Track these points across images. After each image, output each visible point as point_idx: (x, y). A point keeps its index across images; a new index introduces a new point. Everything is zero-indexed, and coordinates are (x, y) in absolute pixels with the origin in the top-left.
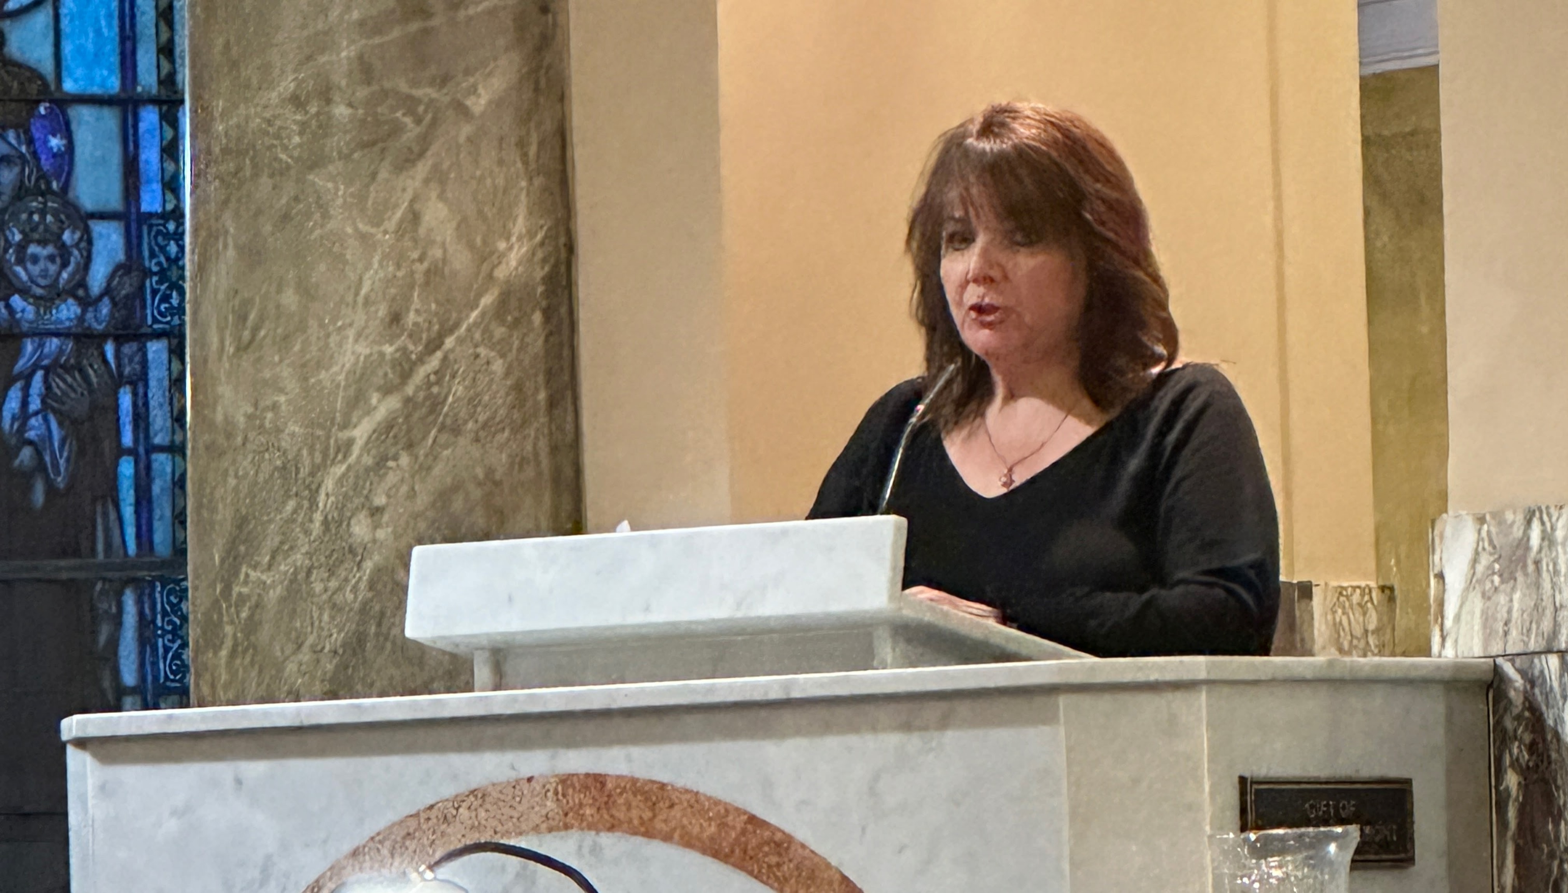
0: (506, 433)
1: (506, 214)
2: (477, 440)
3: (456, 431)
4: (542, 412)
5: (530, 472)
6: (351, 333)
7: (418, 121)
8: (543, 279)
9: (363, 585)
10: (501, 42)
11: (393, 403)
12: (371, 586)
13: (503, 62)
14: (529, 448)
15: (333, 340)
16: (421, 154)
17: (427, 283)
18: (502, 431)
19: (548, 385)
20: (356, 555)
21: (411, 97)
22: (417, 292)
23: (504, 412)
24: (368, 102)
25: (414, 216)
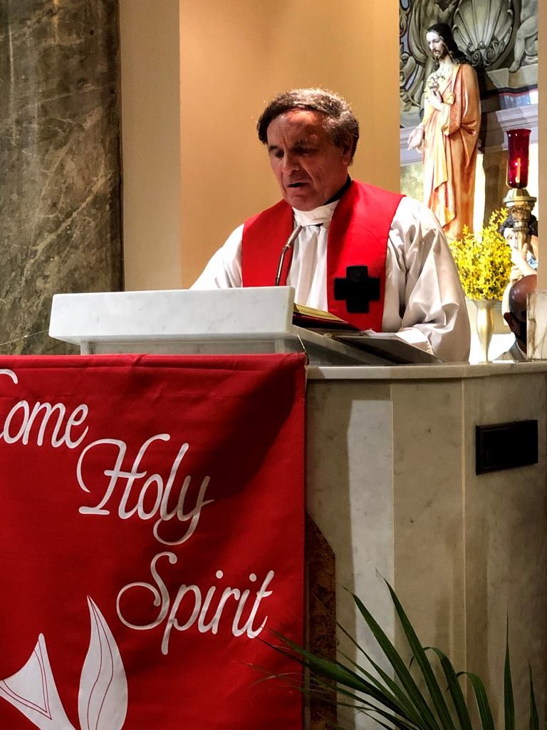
0: (95, 249)
1: (97, 166)
3: (76, 248)
4: (109, 242)
5: (104, 263)
8: (110, 192)
9: (40, 304)
10: (96, 103)
11: (53, 236)
13: (96, 111)
14: (104, 256)
15: (30, 213)
16: (65, 144)
17: (66, 192)
18: (94, 248)
19: (111, 232)
20: (37, 293)
21: (61, 122)
22: (62, 195)
23: (93, 242)
24: (45, 123)
25: (62, 166)
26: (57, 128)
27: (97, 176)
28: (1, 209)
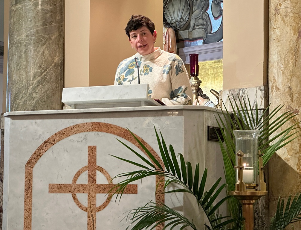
1: (56, 53)
2: (51, 83)
3: (48, 82)
4: (59, 80)
6: (34, 68)
7: (44, 40)
8: (60, 63)
9: (34, 102)
10: (56, 30)
11: (40, 78)
12: (35, 103)
13: (56, 33)
15: (31, 69)
16: (45, 44)
17: (45, 62)
18: (54, 83)
20: (33, 99)
21: (44, 36)
22: (43, 63)
24: (37, 37)
25: (44, 52)
26: (42, 39)
27: (56, 57)
28: (19, 68)
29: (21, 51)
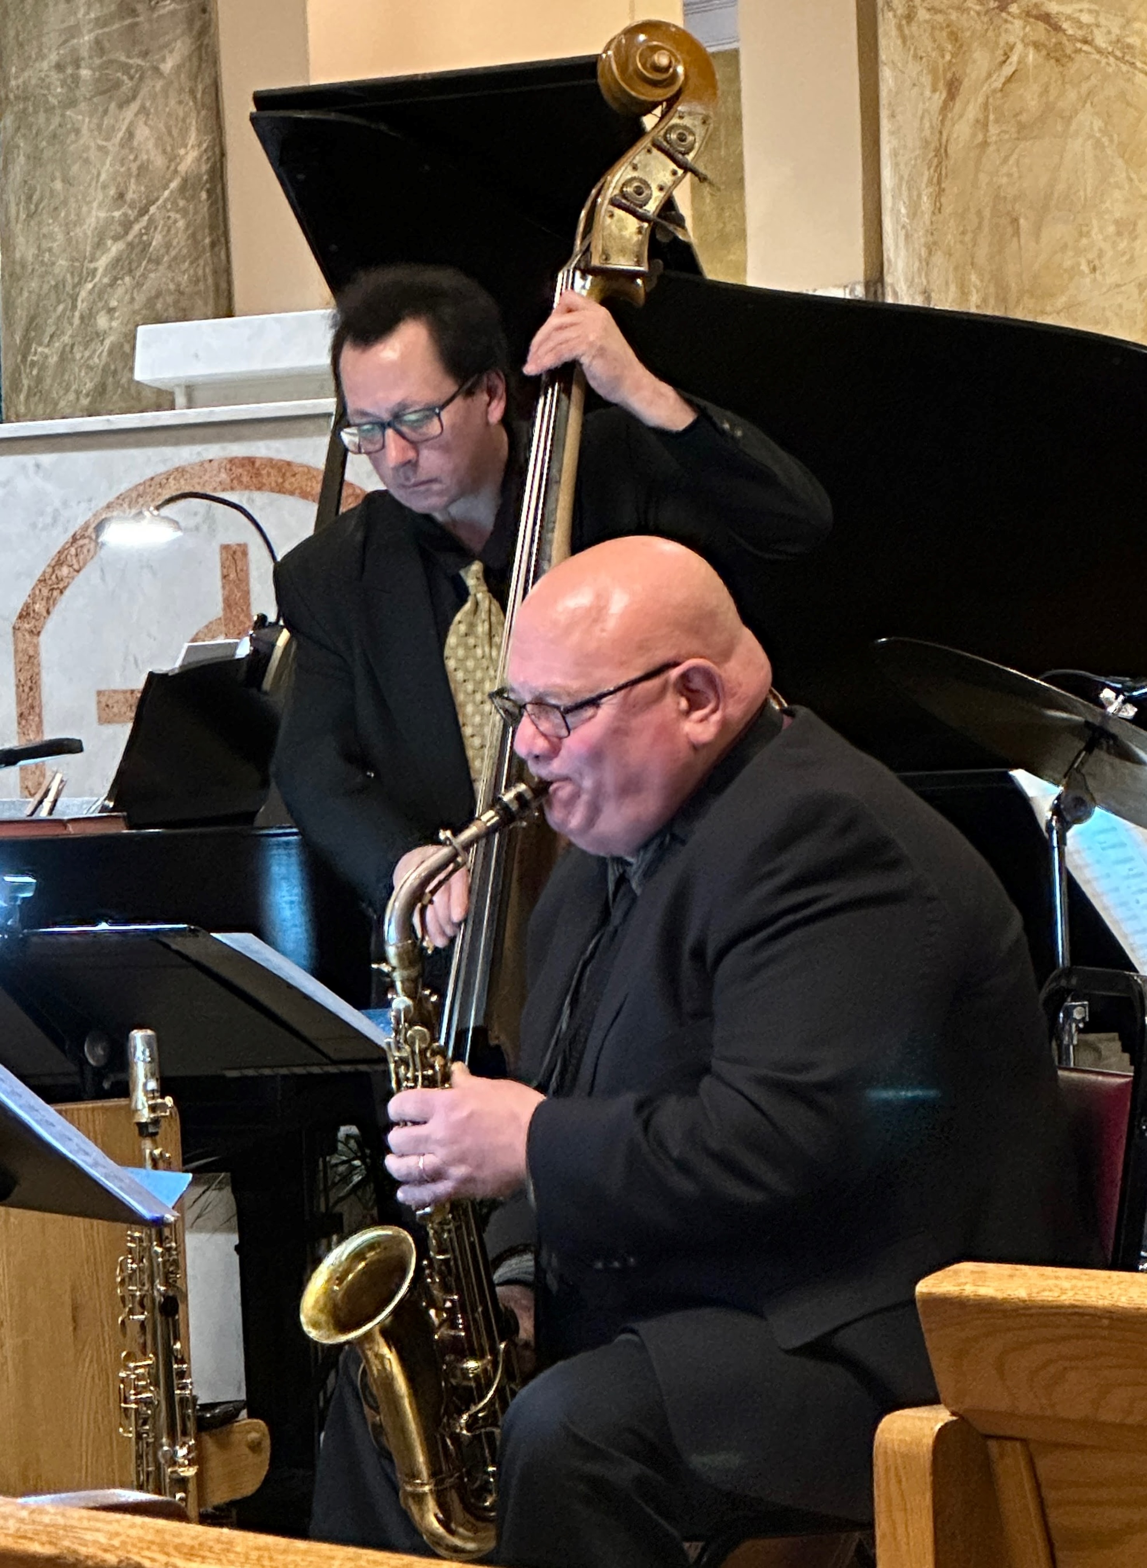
0: (187, 264)
1: (184, 132)
2: (170, 267)
3: (158, 262)
4: (207, 250)
5: (201, 286)
6: (95, 205)
7: (131, 78)
8: (207, 173)
9: (105, 354)
10: (179, 31)
11: (120, 245)
12: (110, 354)
13: (179, 44)
14: (200, 272)
15: (85, 209)
16: (134, 98)
17: (138, 175)
18: (184, 261)
19: (211, 234)
20: (100, 336)
21: (126, 64)
22: (133, 180)
23: (185, 251)
24: (101, 67)
25: (130, 134)
26: (119, 74)
27: (186, 146)
28: (37, 206)
29: (37, 134)
